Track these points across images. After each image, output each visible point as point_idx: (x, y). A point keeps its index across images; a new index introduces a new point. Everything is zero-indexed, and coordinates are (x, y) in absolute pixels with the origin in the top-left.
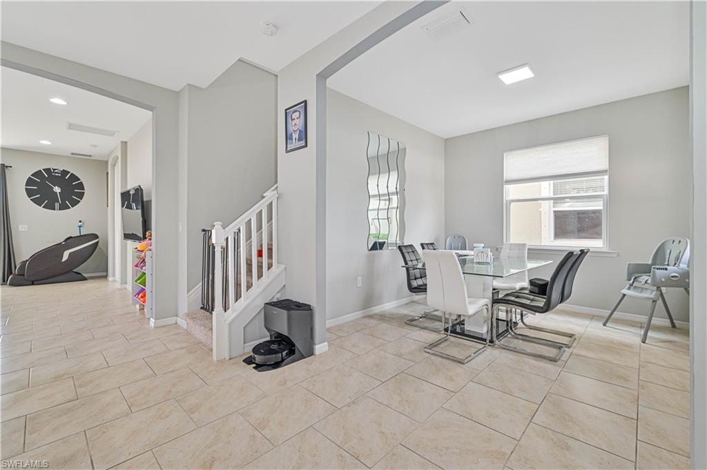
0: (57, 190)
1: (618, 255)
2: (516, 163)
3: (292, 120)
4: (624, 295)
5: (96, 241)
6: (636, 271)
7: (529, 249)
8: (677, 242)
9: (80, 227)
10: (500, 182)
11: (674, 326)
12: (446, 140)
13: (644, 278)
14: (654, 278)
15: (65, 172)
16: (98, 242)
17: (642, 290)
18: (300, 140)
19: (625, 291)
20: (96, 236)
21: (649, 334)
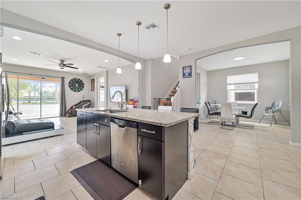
0: (77, 85)
1: (261, 105)
2: (231, 79)
3: (186, 70)
4: (264, 115)
5: (90, 103)
6: (267, 109)
7: (238, 104)
8: (278, 101)
9: (83, 98)
10: (226, 84)
11: (276, 123)
12: (208, 71)
13: (270, 110)
14: (273, 111)
15: (79, 79)
16: (91, 103)
17: (269, 113)
18: (189, 75)
19: (264, 114)
20: (90, 101)
21: (272, 125)
